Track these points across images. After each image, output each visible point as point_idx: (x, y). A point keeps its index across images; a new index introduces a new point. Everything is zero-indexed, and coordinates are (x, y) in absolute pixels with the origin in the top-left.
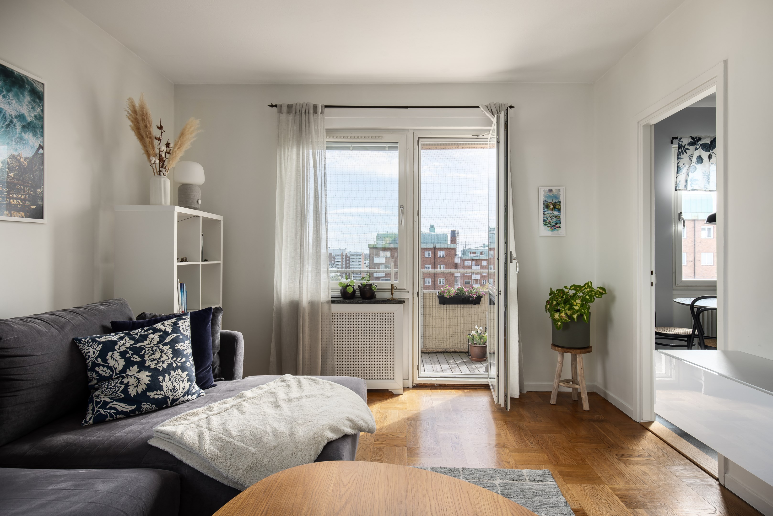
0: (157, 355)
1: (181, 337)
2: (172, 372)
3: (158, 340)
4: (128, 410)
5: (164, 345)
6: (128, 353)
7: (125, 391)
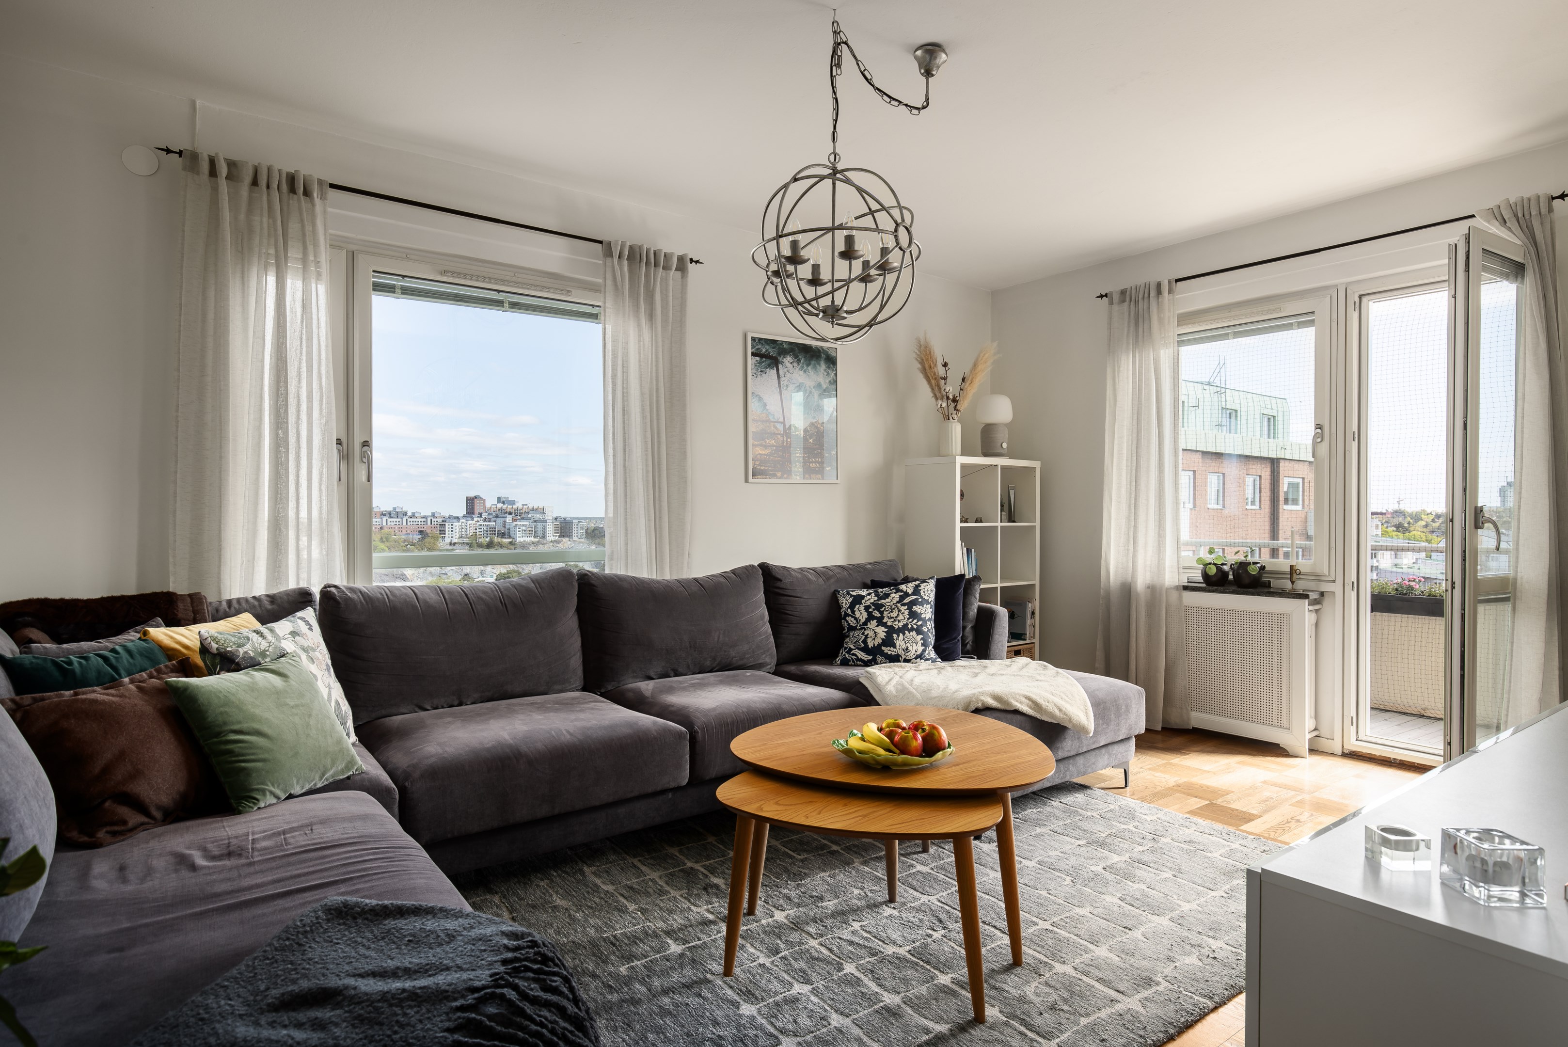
0: (894, 614)
1: (920, 600)
2: (907, 632)
3: (898, 599)
4: (866, 659)
5: (902, 605)
6: (871, 607)
7: (865, 642)
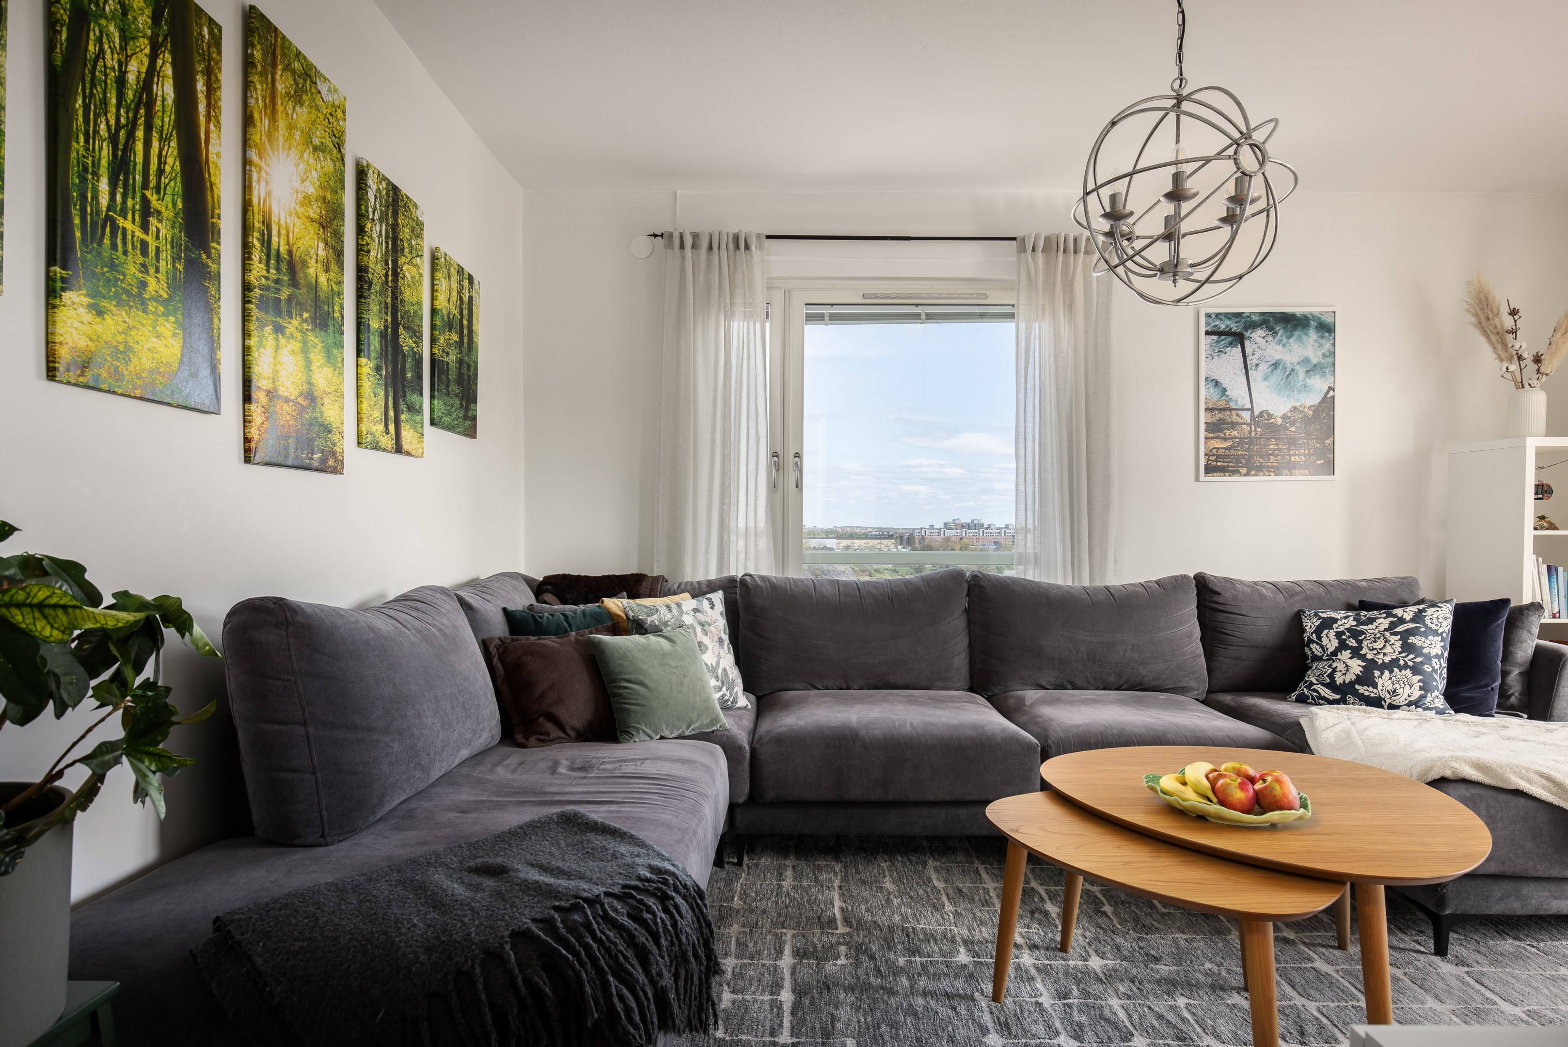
0: (1379, 644)
1: (1423, 629)
3: (1387, 626)
4: (1331, 698)
5: (1391, 634)
6: (1344, 634)
7: (1331, 676)
